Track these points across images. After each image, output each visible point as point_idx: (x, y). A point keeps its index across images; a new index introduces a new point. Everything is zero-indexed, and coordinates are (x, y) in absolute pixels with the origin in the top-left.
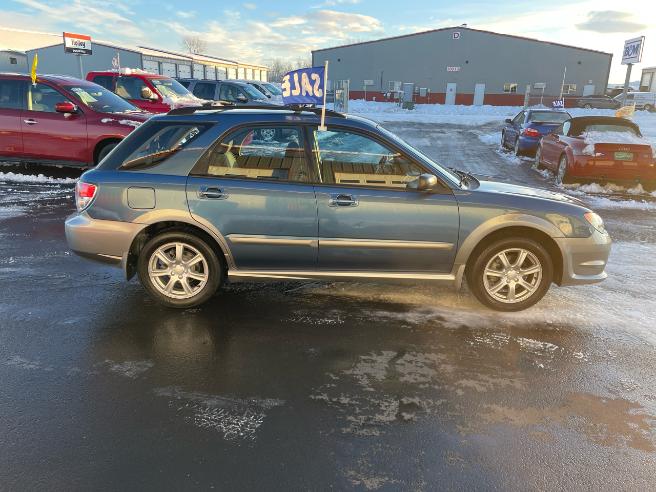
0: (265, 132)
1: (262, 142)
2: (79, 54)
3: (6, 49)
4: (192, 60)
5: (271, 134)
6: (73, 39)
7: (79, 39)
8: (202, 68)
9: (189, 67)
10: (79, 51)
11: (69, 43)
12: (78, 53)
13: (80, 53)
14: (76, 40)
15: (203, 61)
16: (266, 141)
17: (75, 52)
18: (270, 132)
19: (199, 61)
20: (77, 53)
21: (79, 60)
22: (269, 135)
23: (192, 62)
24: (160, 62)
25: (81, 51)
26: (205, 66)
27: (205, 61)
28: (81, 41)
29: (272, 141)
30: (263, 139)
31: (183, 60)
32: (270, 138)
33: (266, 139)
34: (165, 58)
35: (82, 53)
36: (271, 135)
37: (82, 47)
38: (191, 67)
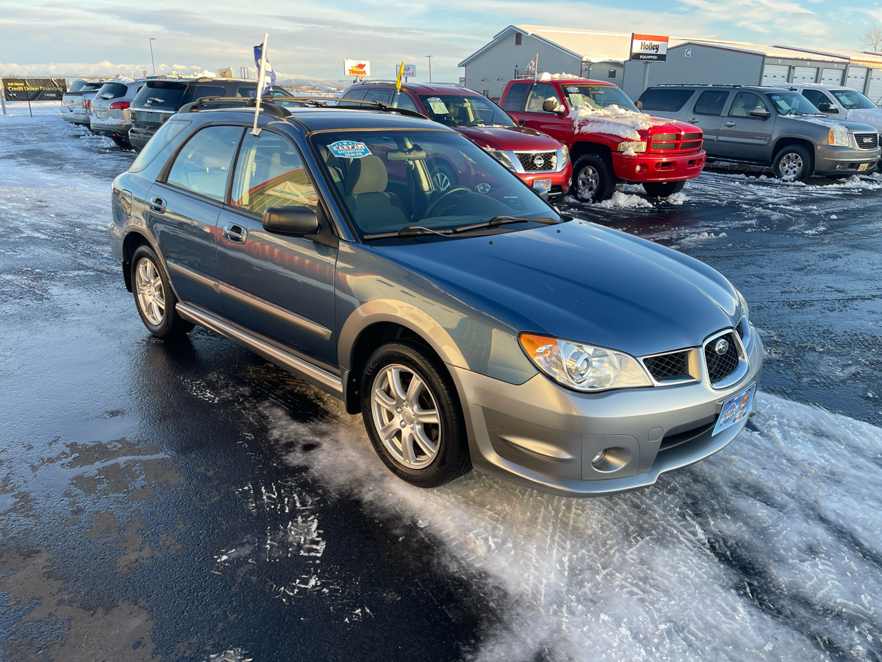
0: (787, 166)
1: (777, 181)
2: (647, 61)
3: (607, 59)
4: (848, 61)
5: (795, 169)
6: (643, 41)
7: (651, 42)
8: (863, 73)
9: (841, 72)
10: (649, 57)
11: (637, 48)
12: (648, 59)
13: (650, 59)
14: (648, 42)
15: (868, 62)
16: (784, 181)
17: (642, 59)
18: (795, 167)
19: (861, 63)
20: (645, 59)
21: (645, 69)
22: (792, 171)
23: (847, 64)
24: (791, 66)
25: (652, 57)
26: (869, 70)
27: (871, 62)
28: (655, 43)
29: (794, 181)
30: (780, 177)
31: (833, 62)
32: (792, 176)
33: (785, 177)
34: (802, 60)
35: (652, 59)
36: (795, 172)
37: (653, 52)
38: (845, 72)
